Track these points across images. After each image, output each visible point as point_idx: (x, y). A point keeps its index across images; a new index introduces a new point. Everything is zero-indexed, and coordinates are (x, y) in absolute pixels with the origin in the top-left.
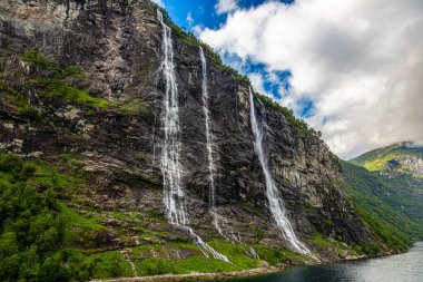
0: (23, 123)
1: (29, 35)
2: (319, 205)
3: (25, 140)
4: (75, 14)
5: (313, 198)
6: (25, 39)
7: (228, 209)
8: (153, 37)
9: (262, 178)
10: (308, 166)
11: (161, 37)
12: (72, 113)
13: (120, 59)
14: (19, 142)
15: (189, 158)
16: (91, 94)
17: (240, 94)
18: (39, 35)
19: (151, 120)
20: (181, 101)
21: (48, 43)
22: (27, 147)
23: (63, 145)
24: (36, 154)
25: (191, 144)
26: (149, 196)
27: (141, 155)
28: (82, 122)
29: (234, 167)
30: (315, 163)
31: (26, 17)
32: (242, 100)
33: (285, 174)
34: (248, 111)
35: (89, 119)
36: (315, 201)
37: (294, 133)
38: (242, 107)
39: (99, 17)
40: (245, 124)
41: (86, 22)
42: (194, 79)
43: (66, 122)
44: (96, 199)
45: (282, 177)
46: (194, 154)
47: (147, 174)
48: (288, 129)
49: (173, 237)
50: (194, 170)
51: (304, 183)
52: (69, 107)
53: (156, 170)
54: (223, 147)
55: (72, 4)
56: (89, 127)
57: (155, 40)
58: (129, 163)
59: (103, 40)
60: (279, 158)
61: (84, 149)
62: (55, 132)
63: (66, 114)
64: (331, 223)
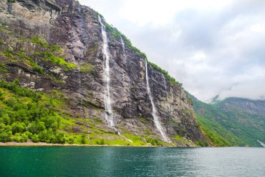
0: (34, 74)
1: (32, 28)
2: (179, 121)
3: (36, 83)
4: (55, 16)
5: (176, 117)
6: (30, 30)
7: (133, 120)
9: (150, 106)
10: (175, 101)
11: (101, 31)
12: (57, 70)
13: (79, 42)
14: (33, 83)
15: (114, 95)
16: (66, 60)
17: (141, 62)
18: (37, 28)
19: (96, 75)
20: (111, 65)
21: (42, 33)
22: (37, 86)
23: (54, 86)
24: (41, 89)
25: (115, 88)
26: (95, 112)
27: (90, 92)
28: (62, 74)
29: (136, 100)
30: (178, 100)
31: (31, 18)
32: (141, 66)
33: (162, 105)
34: (145, 72)
35: (66, 73)
36: (177, 119)
37: (168, 84)
38: (141, 69)
39: (68, 19)
40: (143, 78)
41: (61, 22)
42: (117, 54)
43: (55, 74)
44: (70, 111)
45: (160, 106)
46: (117, 92)
47: (94, 101)
48: (165, 81)
49: (107, 131)
50: (117, 101)
51: (172, 110)
52: (56, 67)
53: (98, 100)
54: (131, 89)
55: (54, 11)
56: (66, 77)
57: (97, 32)
58: (85, 96)
59: (70, 32)
60: (160, 96)
61: (64, 88)
62: (49, 79)
63: (54, 70)
64: (185, 130)
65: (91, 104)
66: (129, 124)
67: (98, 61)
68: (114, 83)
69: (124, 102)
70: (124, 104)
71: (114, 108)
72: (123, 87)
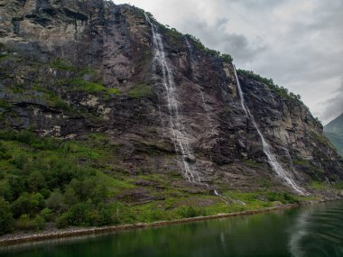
0: (58, 113)
1: (51, 50)
3: (62, 126)
4: (81, 29)
5: (303, 152)
6: (48, 53)
7: (234, 167)
8: (144, 35)
9: (257, 139)
10: (295, 125)
11: (152, 34)
12: (93, 102)
13: (121, 56)
14: (58, 128)
15: (193, 128)
16: (104, 85)
17: (226, 70)
18: (58, 49)
19: (156, 100)
20: (177, 81)
21: (65, 53)
22: (64, 133)
23: (90, 126)
24: (71, 136)
25: (193, 116)
26: (166, 161)
27: (151, 128)
28: (101, 107)
29: (233, 131)
30: (299, 122)
31: (47, 37)
32: (228, 75)
33: (276, 134)
34: (235, 84)
35: (107, 103)
36: (306, 155)
37: (278, 98)
38: (229, 81)
39: (100, 28)
40: (235, 94)
41: (91, 33)
42: (184, 63)
43: (90, 109)
44: (123, 166)
45: (274, 137)
46: (197, 123)
47: (160, 144)
48: (271, 95)
49: (194, 190)
50: (199, 137)
51: (294, 141)
52: (90, 96)
53: (168, 140)
54: (221, 115)
55: (78, 22)
56: (108, 110)
57: (147, 37)
58: (144, 136)
59: (106, 45)
60: (269, 121)
61: (106, 129)
62: (82, 117)
63: (88, 103)
64: (323, 171)
65: (155, 148)
66: (229, 174)
67: (155, 77)
68: (188, 108)
69: (212, 138)
70: (214, 141)
71: (196, 150)
72: (206, 112)
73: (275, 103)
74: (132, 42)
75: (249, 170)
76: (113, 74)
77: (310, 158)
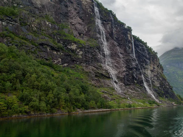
0: (59, 51)
3: (62, 59)
5: (156, 82)
7: (131, 87)
8: (90, 7)
10: (154, 68)
12: (74, 47)
13: (78, 18)
14: (60, 60)
15: (115, 66)
17: (129, 35)
19: (100, 49)
20: (107, 39)
21: (48, 11)
22: (63, 62)
23: (74, 61)
24: (66, 65)
25: (115, 59)
26: (107, 81)
27: (99, 64)
28: (78, 50)
29: (131, 69)
30: (156, 67)
32: (129, 38)
34: (132, 44)
35: (81, 49)
37: (149, 53)
38: (130, 42)
40: (131, 49)
42: (110, 28)
43: (73, 51)
44: (93, 82)
45: (145, 73)
46: (117, 63)
47: (104, 73)
50: (118, 71)
51: (153, 76)
52: (73, 43)
53: (106, 71)
54: (126, 60)
56: (81, 53)
57: (91, 9)
58: (97, 68)
60: (144, 65)
61: (82, 63)
62: (70, 55)
63: (72, 47)
64: (163, 92)
65: (102, 75)
66: (130, 90)
67: (98, 36)
68: (113, 55)
69: (123, 72)
70: (124, 74)
71: (118, 78)
72: (120, 58)
73: (148, 56)
74: (83, 10)
75: (138, 89)
76: (76, 29)
77: (159, 85)
